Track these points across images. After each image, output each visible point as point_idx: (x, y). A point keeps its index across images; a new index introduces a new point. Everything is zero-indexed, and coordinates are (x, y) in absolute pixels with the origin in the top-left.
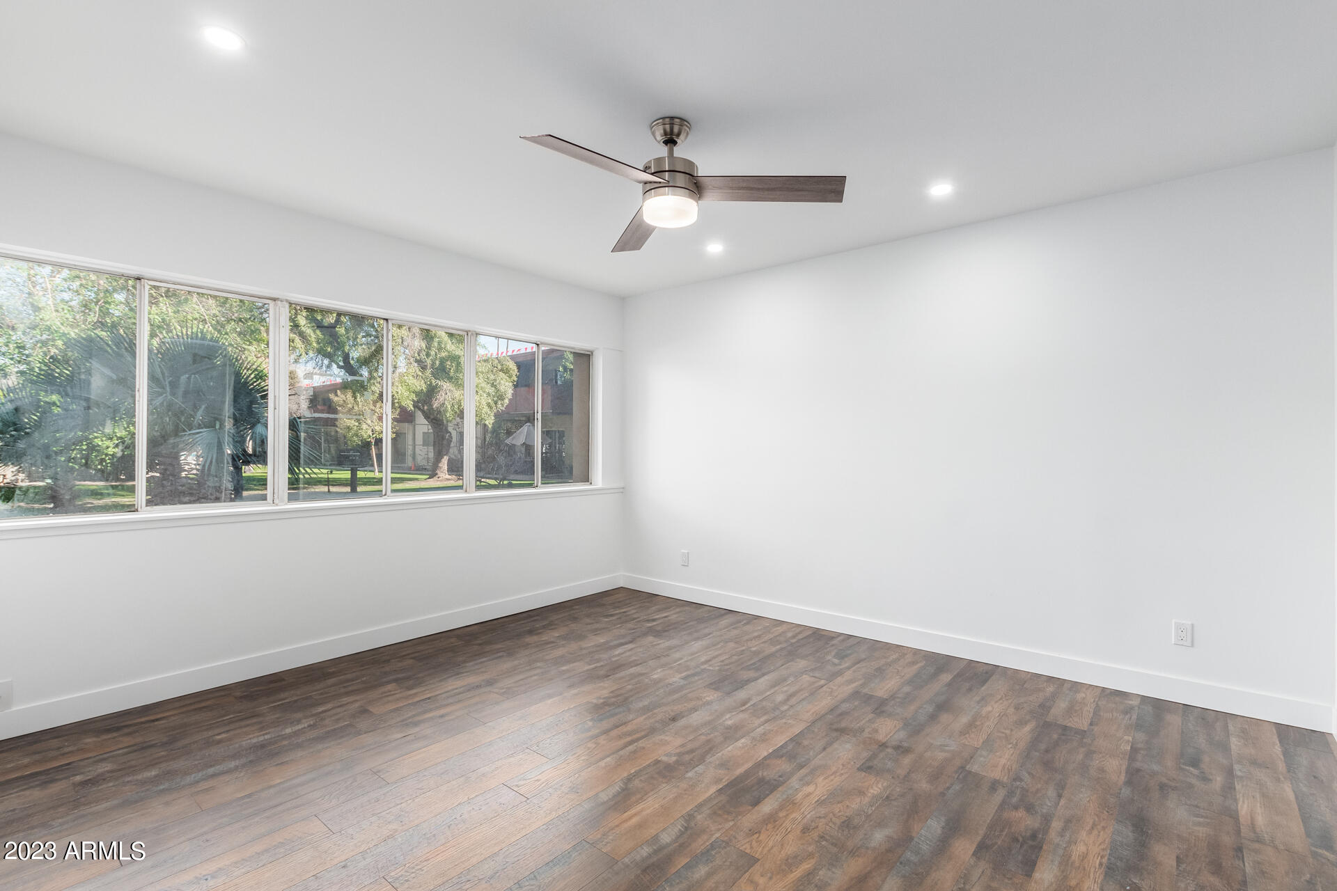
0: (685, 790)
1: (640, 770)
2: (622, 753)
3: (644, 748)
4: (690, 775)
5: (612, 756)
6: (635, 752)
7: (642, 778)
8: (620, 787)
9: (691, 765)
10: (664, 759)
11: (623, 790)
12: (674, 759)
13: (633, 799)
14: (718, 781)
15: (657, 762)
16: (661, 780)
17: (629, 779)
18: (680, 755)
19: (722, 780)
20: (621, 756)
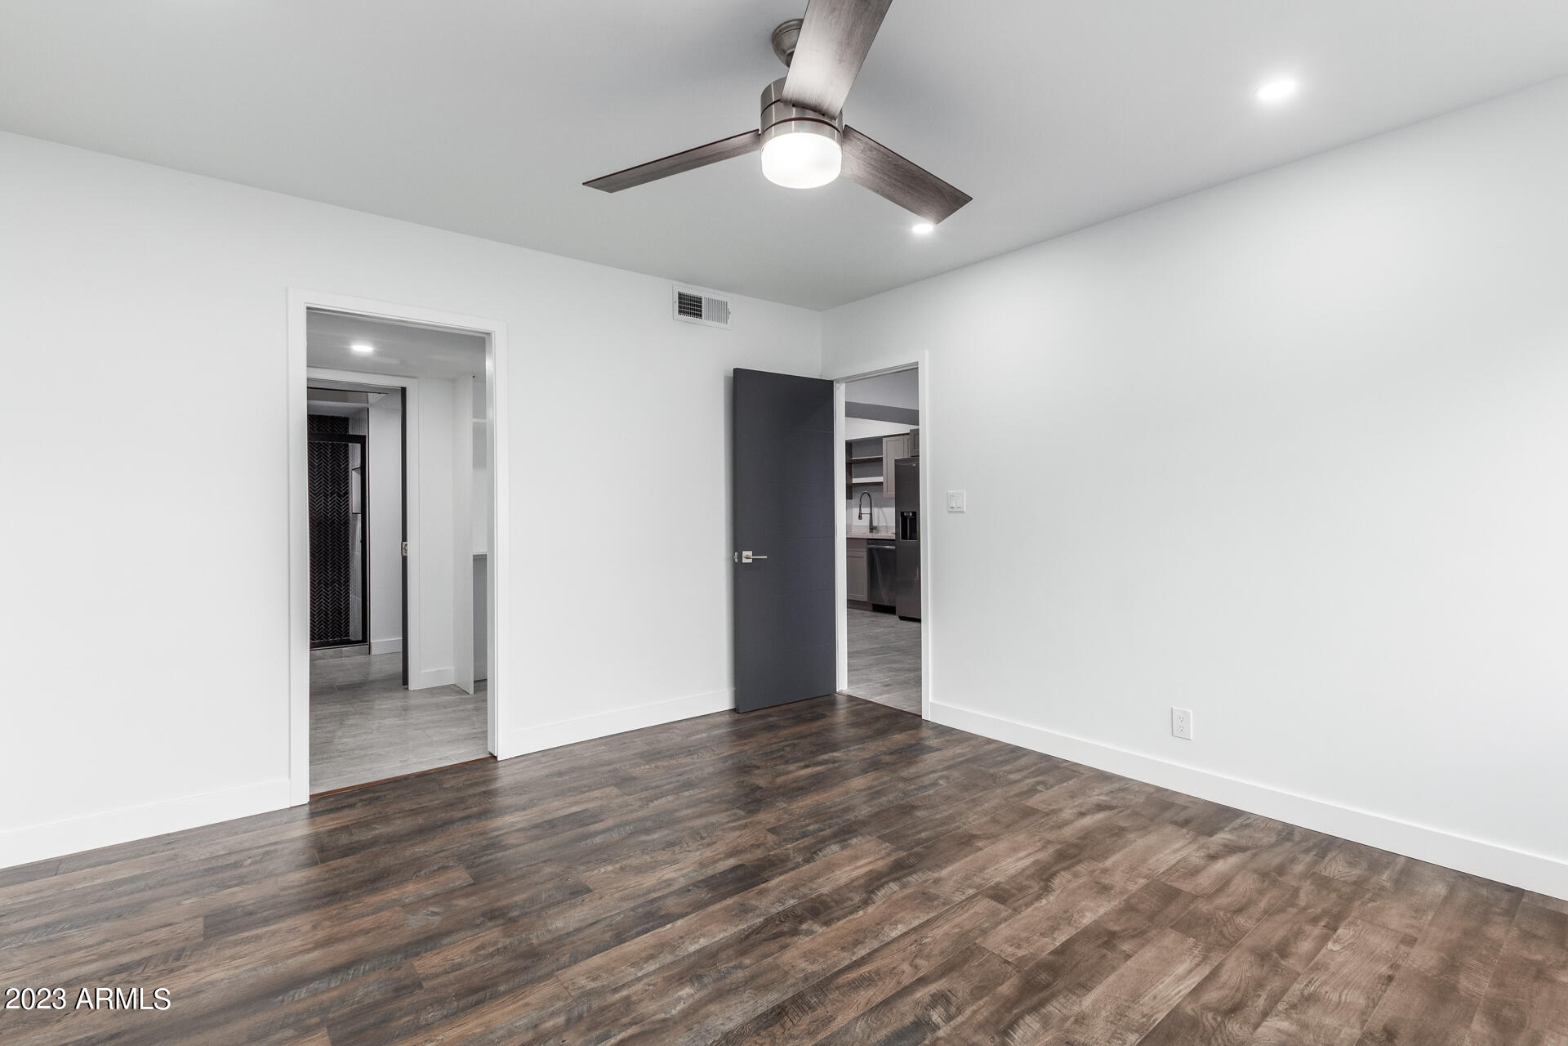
0: (804, 885)
1: (851, 913)
2: (876, 944)
3: (843, 949)
4: (792, 902)
5: (890, 939)
6: (857, 943)
7: (850, 903)
8: (876, 895)
9: (785, 916)
10: (817, 928)
11: (873, 892)
12: (804, 926)
13: (862, 881)
14: (760, 893)
15: (827, 923)
16: (828, 899)
17: (866, 903)
18: (794, 932)
19: (757, 893)
20: (876, 937)
